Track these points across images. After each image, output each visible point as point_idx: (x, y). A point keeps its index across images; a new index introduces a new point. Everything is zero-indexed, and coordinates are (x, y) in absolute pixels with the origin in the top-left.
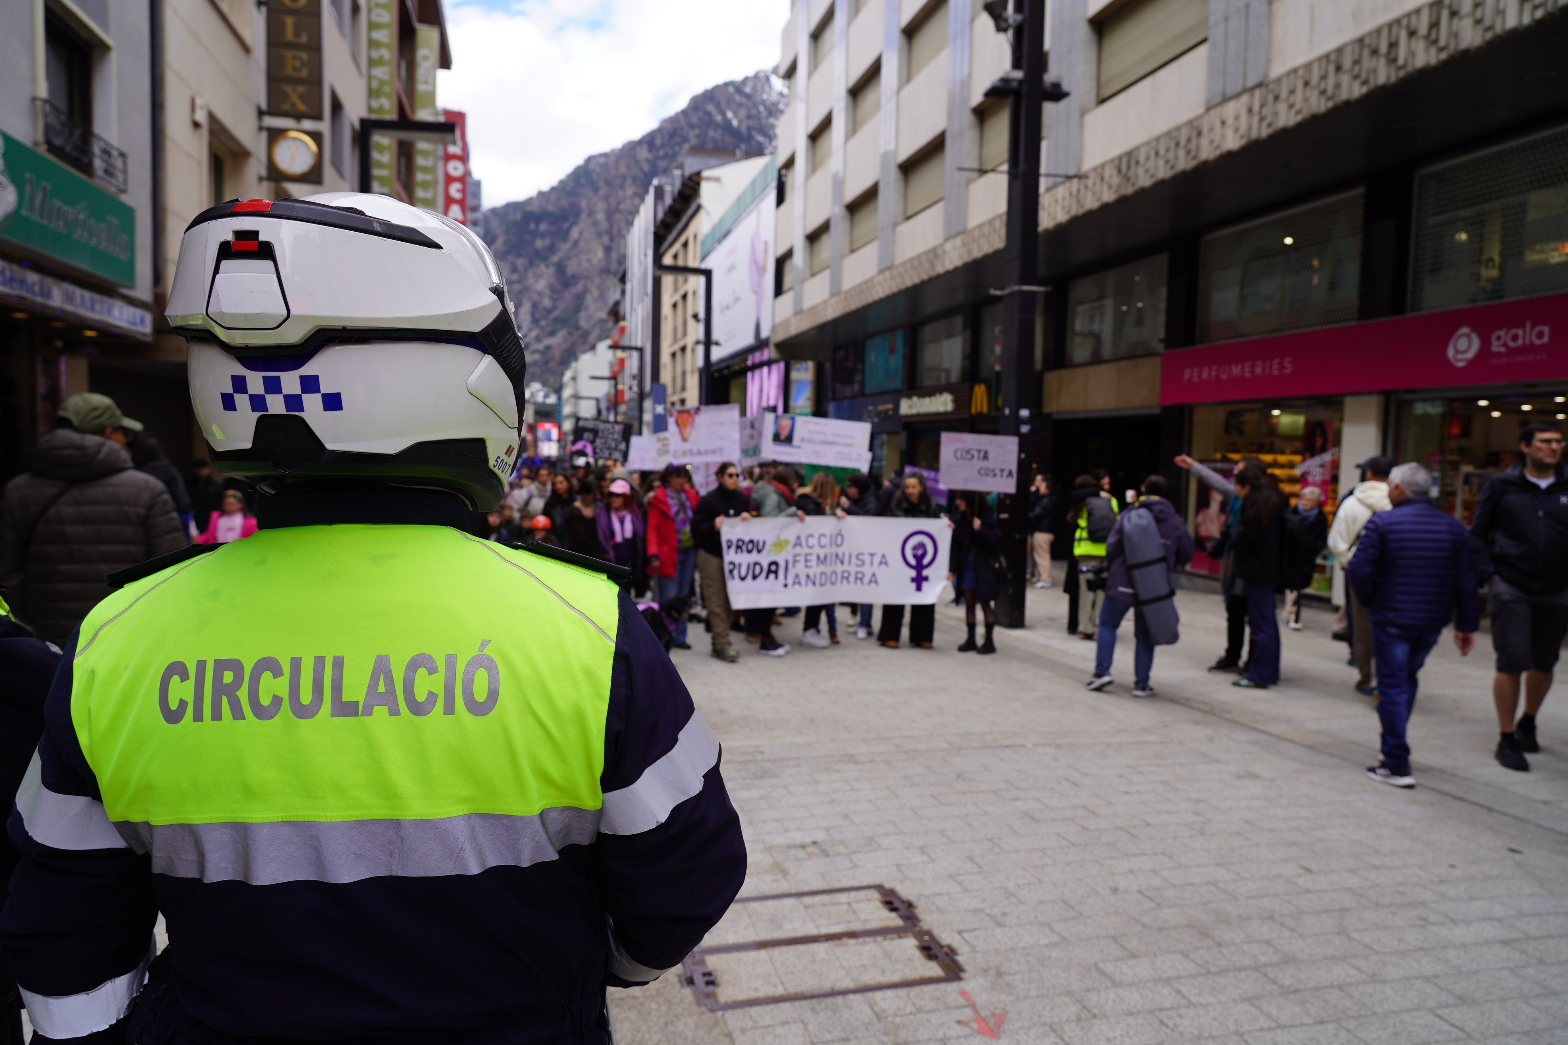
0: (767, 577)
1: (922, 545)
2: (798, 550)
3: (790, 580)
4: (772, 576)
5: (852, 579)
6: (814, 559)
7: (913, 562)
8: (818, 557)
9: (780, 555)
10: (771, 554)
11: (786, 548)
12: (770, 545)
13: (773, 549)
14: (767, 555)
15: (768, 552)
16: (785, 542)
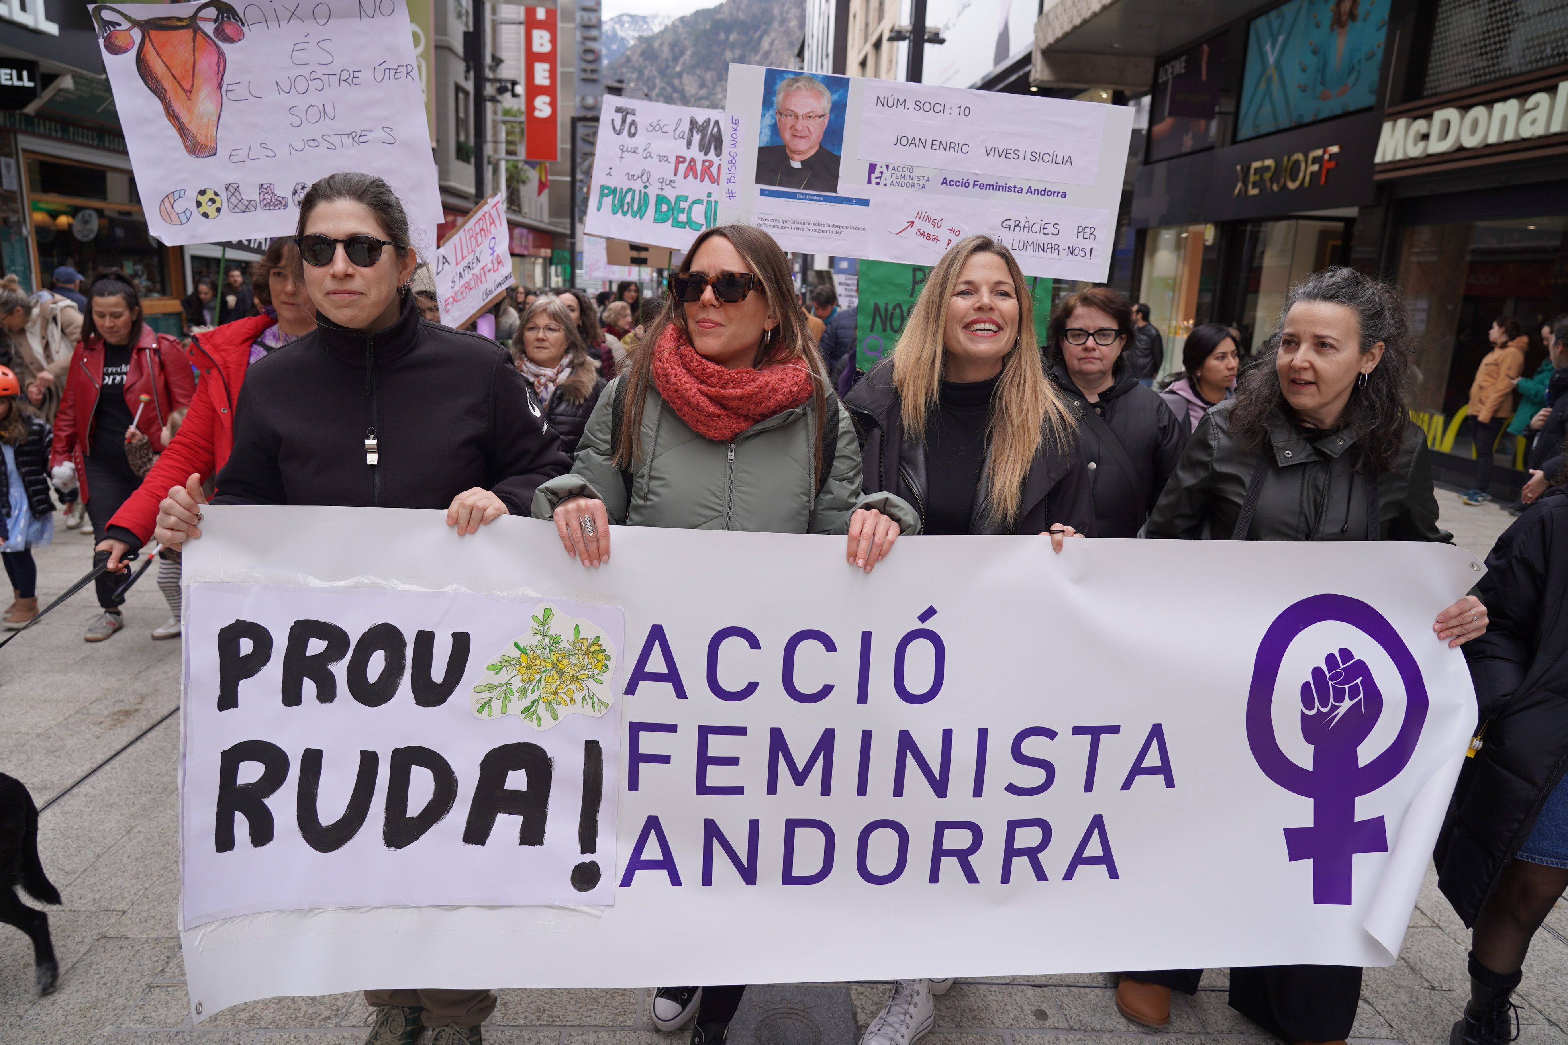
0: (477, 832)
1: (1353, 670)
2: (655, 701)
3: (613, 850)
4: (507, 826)
5: (987, 860)
6: (753, 751)
7: (1302, 754)
8: (778, 741)
9: (555, 717)
10: (504, 711)
11: (591, 684)
12: (496, 660)
13: (517, 683)
14: (481, 710)
15: (487, 695)
16: (588, 652)
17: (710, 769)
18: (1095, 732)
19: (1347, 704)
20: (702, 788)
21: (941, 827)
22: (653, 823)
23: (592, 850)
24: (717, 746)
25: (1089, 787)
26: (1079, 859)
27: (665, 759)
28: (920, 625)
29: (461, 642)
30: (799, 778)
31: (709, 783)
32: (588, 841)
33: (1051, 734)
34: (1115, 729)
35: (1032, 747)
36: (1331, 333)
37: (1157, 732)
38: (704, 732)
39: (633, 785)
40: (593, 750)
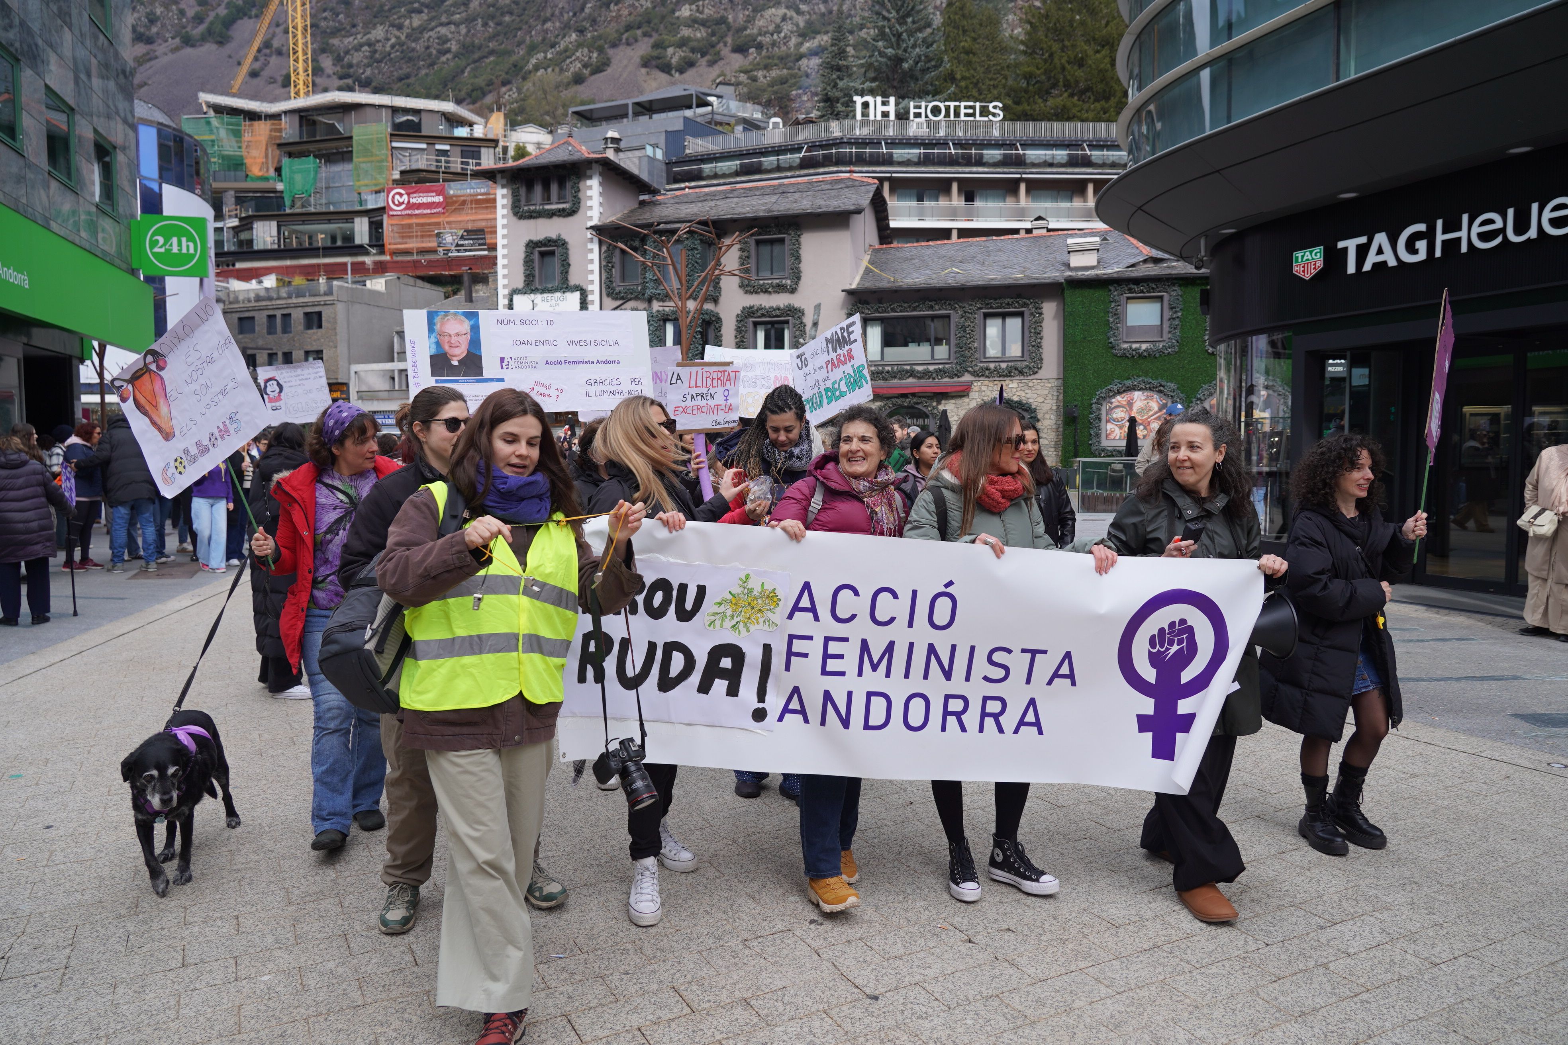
0: (704, 688)
1: (1184, 630)
2: (802, 623)
3: (774, 702)
4: (720, 685)
5: (971, 718)
6: (852, 651)
7: (1149, 674)
8: (865, 646)
9: (748, 631)
10: (722, 626)
11: (769, 614)
12: (719, 600)
13: (729, 612)
14: (710, 625)
15: (713, 618)
16: (768, 597)
17: (829, 661)
18: (1034, 653)
19: (1175, 648)
20: (824, 672)
21: (947, 697)
22: (796, 690)
23: (764, 702)
24: (834, 648)
25: (1028, 681)
26: (1022, 723)
27: (806, 655)
28: (944, 590)
29: (701, 591)
30: (875, 667)
31: (828, 669)
32: (761, 697)
33: (1009, 651)
34: (1045, 652)
35: (998, 657)
36: (1197, 440)
37: (1068, 655)
38: (827, 640)
39: (788, 668)
40: (767, 649)
